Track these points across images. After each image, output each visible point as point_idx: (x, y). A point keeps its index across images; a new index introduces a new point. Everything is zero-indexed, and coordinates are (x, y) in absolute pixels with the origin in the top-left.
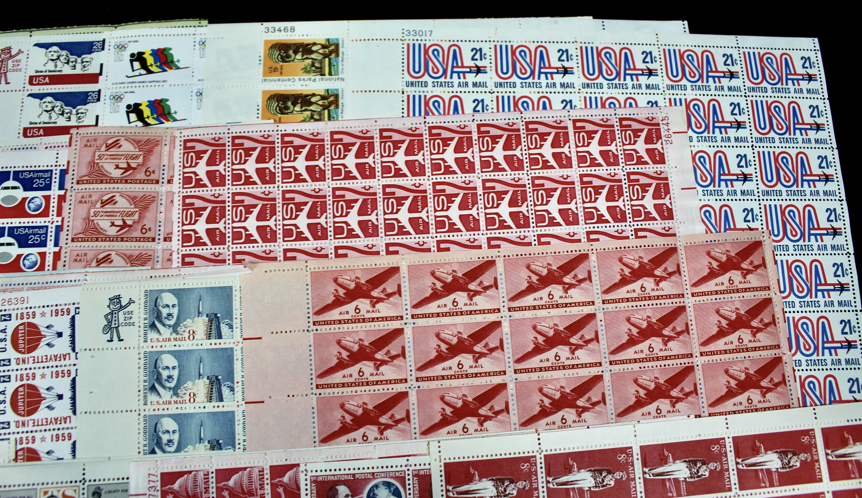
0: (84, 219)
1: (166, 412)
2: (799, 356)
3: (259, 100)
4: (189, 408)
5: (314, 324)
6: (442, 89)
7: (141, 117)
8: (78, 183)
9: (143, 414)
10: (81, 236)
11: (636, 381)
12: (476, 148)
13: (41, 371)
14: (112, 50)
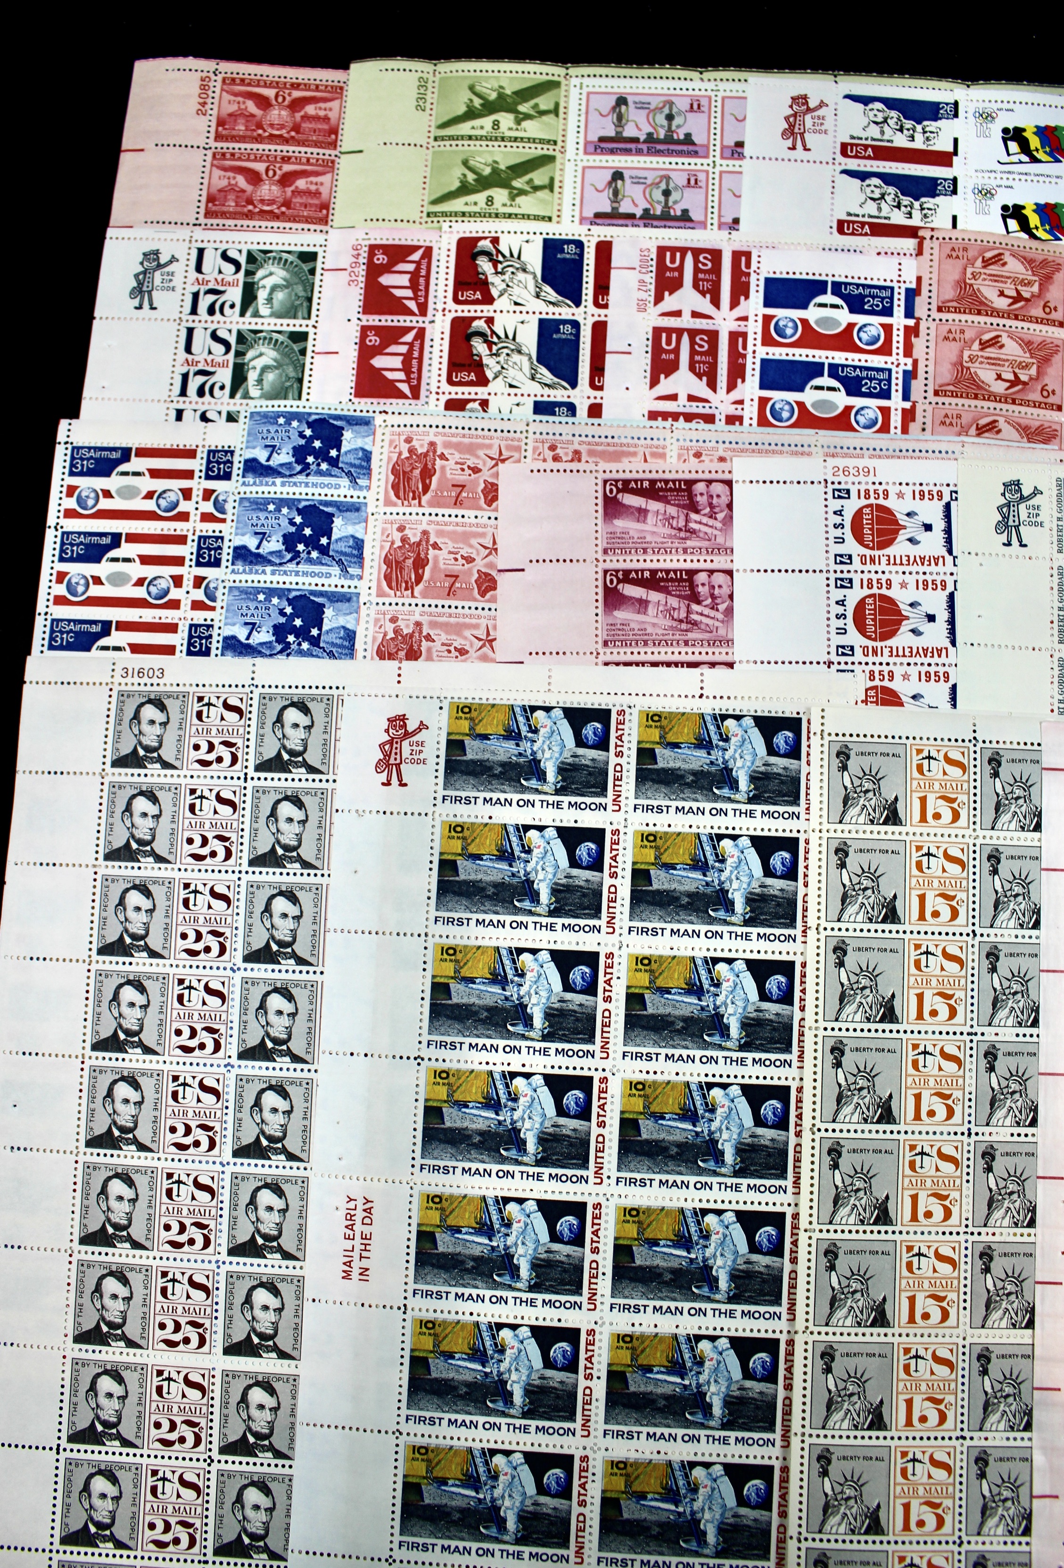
0: (955, 365)
7: (1025, 226)
8: (940, 309)
9: (1057, 655)
10: (951, 388)
13: (901, 577)
14: (971, 119)
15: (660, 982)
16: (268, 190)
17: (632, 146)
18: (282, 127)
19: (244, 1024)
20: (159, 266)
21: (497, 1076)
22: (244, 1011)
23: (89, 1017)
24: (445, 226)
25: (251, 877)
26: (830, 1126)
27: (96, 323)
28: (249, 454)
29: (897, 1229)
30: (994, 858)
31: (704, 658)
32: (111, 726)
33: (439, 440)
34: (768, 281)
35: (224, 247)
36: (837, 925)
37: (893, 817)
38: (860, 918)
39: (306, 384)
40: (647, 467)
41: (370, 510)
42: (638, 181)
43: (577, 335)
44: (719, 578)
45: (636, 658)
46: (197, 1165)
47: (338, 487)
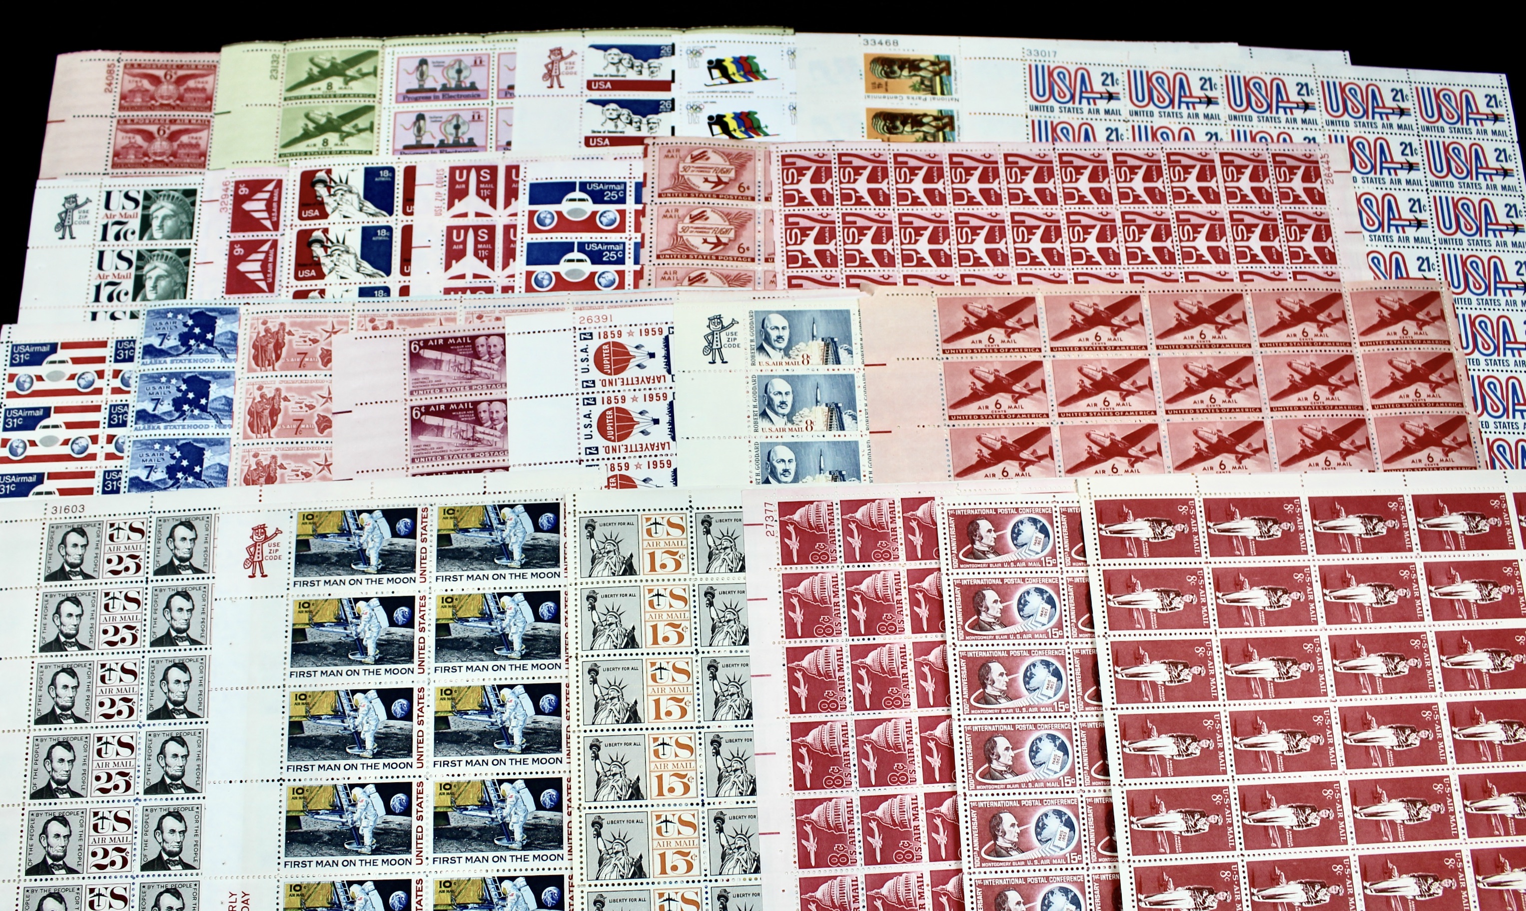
0: (671, 235)
1: (780, 440)
2: (1485, 417)
3: (863, 119)
4: (805, 437)
5: (944, 352)
6: (1071, 115)
7: (726, 129)
8: (660, 196)
9: (753, 441)
10: (669, 252)
11: (1301, 430)
12: (1112, 178)
13: (632, 393)
14: (685, 56)
15: (460, 707)
16: (160, 145)
17: (431, 94)
18: (169, 98)
19: (148, 767)
20: (77, 207)
21: (340, 788)
22: (148, 757)
23: (29, 773)
24: (292, 163)
25: (152, 655)
26: (593, 805)
27: (29, 252)
28: (147, 342)
29: (650, 881)
30: (710, 594)
31: (486, 465)
32: (44, 551)
33: (287, 321)
34: (533, 186)
35: (125, 190)
36: (590, 653)
37: (629, 569)
38: (607, 646)
39: (189, 287)
40: (442, 329)
41: (237, 376)
42: (435, 120)
43: (391, 237)
44: (497, 406)
45: (436, 469)
46: (113, 880)
47: (213, 361)
